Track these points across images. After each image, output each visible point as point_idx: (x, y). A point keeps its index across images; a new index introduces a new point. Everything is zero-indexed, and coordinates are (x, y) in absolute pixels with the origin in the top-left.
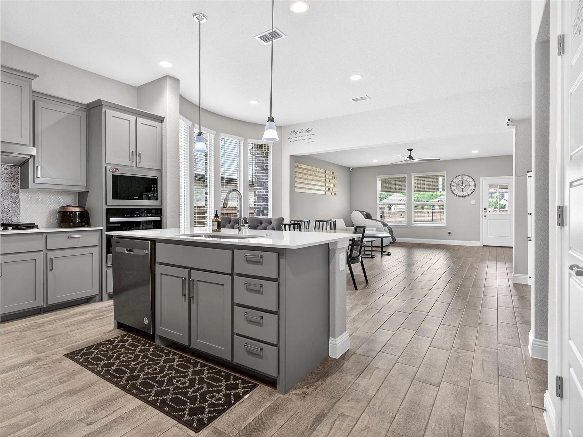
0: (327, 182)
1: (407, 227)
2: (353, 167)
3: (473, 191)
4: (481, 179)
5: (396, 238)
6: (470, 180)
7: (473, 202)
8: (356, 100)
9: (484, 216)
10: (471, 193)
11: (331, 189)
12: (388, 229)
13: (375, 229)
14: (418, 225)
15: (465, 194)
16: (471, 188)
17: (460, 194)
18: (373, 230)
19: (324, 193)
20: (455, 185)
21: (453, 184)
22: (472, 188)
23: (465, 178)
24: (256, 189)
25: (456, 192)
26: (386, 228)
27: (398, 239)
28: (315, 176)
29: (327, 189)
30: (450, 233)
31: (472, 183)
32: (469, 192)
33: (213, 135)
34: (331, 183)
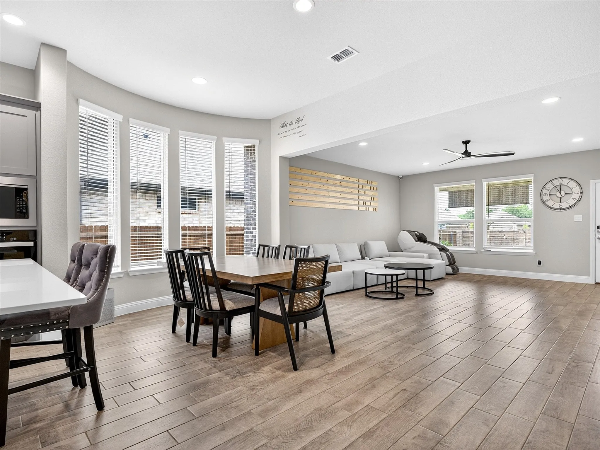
0: (362, 195)
1: (476, 252)
2: (403, 175)
3: (579, 201)
4: (592, 182)
5: (459, 268)
6: (572, 184)
7: (578, 218)
8: (337, 58)
9: (596, 238)
10: (575, 205)
11: (368, 204)
12: (448, 255)
13: (426, 255)
14: (492, 250)
15: (565, 205)
16: (574, 196)
17: (557, 206)
18: (423, 257)
19: (356, 208)
20: (548, 192)
21: (545, 191)
22: (577, 196)
23: (565, 182)
24: (246, 204)
25: (550, 203)
26: (444, 254)
27: (462, 270)
28: (341, 186)
29: (361, 203)
30: (539, 263)
31: (577, 189)
32: (572, 202)
33: (167, 134)
34: (368, 196)
